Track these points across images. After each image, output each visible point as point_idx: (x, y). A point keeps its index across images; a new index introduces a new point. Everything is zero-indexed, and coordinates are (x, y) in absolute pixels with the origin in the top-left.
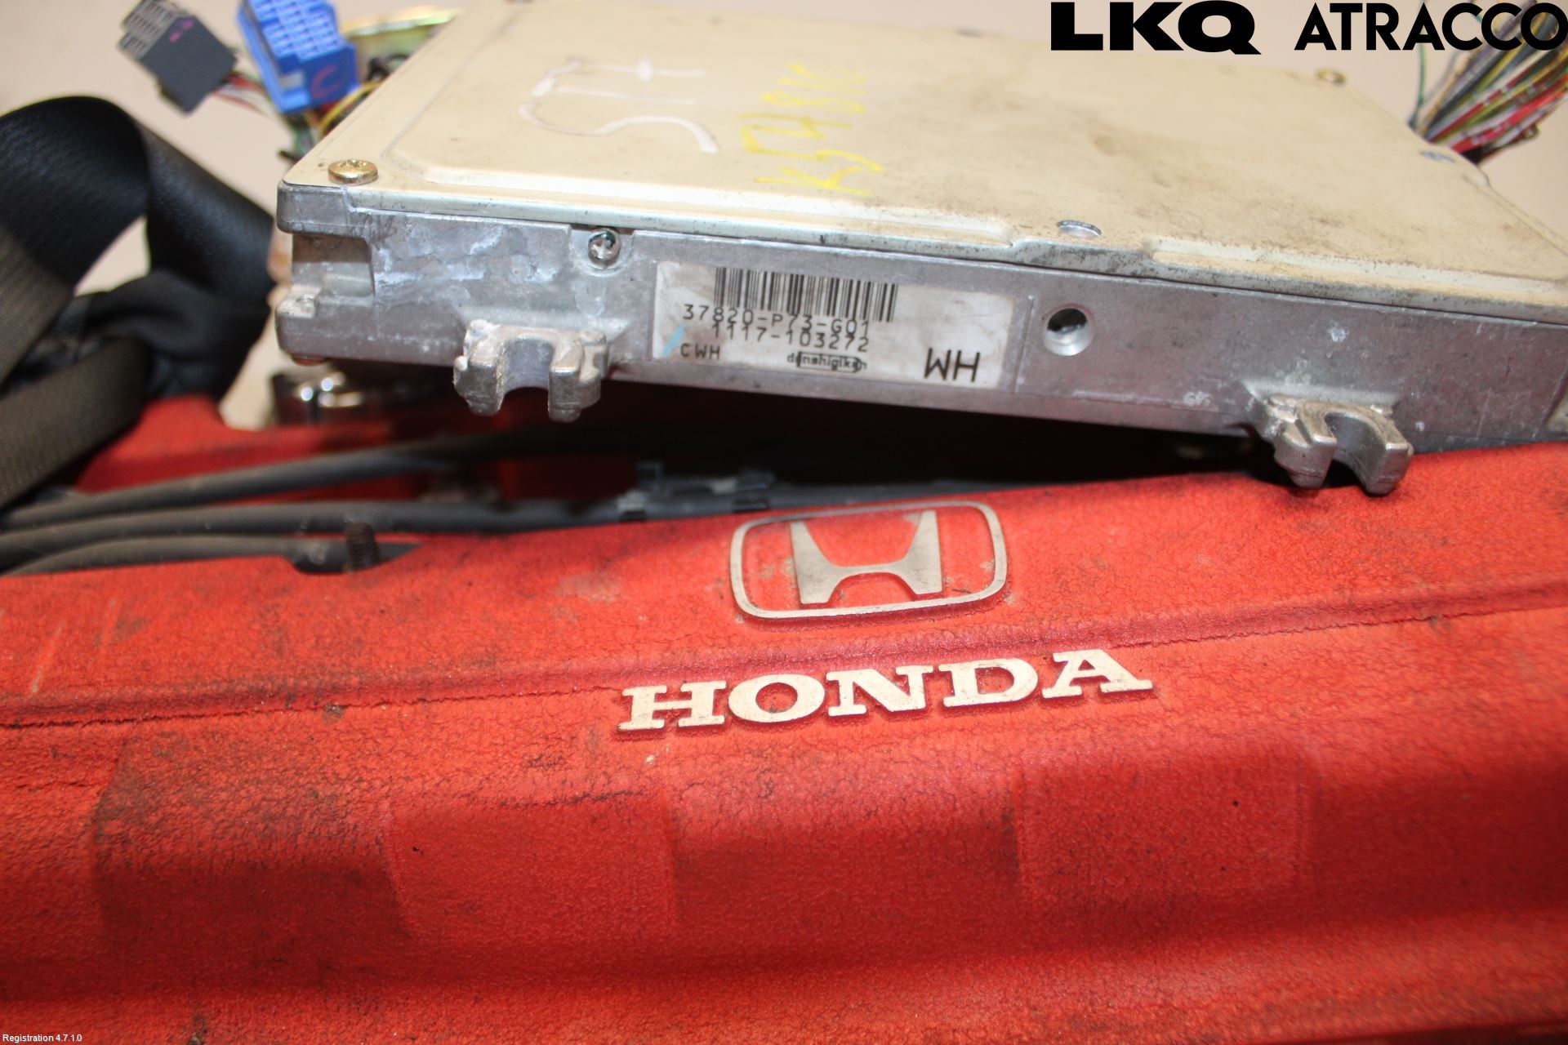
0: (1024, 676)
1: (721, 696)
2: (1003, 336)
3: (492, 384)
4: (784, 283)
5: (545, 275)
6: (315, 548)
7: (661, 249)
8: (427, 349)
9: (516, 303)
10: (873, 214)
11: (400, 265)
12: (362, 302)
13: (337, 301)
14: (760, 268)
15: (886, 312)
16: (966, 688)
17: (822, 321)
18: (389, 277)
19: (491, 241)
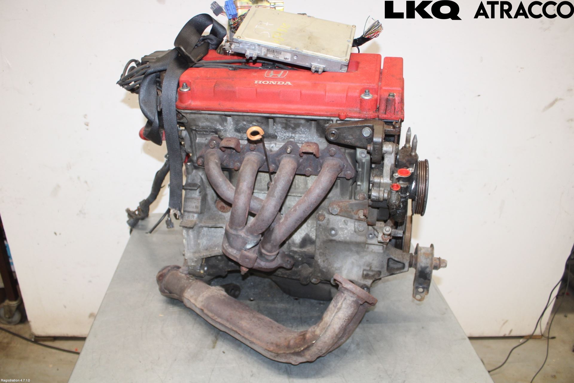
0: (283, 83)
1: (262, 82)
2: (290, 57)
3: (248, 56)
4: (272, 51)
5: (253, 48)
6: (230, 69)
7: (263, 47)
8: (243, 52)
9: (251, 49)
10: (280, 46)
11: (242, 45)
12: (238, 48)
13: (236, 47)
14: (271, 49)
15: (281, 54)
16: (279, 83)
17: (276, 54)
18: (241, 46)
19: (249, 44)
